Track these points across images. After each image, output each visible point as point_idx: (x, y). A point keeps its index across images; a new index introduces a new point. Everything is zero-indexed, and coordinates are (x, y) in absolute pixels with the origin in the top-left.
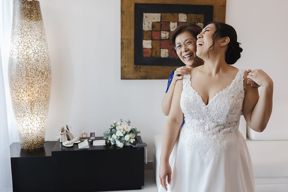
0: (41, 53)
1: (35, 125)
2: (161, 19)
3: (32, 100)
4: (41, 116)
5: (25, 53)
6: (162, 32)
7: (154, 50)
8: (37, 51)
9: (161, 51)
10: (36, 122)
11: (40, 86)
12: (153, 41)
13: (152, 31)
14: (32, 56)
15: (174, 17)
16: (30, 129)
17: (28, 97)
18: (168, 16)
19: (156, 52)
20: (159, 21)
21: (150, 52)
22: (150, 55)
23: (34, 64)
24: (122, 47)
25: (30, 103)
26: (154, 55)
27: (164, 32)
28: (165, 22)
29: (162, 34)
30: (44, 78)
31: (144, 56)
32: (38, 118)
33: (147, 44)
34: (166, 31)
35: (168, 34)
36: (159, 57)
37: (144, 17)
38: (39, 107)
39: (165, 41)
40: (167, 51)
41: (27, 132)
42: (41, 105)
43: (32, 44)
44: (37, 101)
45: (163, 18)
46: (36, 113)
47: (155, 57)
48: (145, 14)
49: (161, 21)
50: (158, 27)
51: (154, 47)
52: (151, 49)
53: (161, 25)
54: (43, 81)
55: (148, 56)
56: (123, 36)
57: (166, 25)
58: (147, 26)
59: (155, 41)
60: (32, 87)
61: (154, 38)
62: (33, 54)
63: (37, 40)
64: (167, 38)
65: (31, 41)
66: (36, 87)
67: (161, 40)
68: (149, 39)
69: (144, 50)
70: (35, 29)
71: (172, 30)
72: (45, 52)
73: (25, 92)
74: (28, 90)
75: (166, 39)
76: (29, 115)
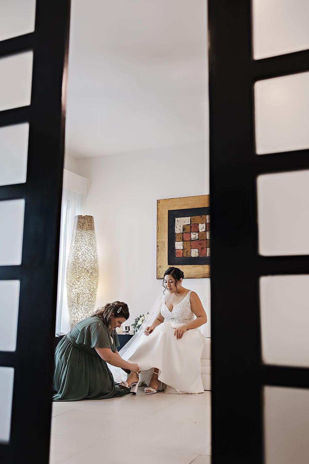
0: (88, 255)
1: (80, 314)
2: (191, 222)
3: (78, 292)
4: (85, 307)
5: (76, 255)
6: (192, 233)
7: (186, 251)
8: (85, 253)
9: (191, 251)
10: (80, 311)
11: (85, 281)
12: (184, 242)
13: (183, 233)
14: (81, 257)
15: (203, 219)
16: (76, 317)
17: (75, 289)
18: (197, 218)
19: (187, 253)
20: (189, 223)
21: (182, 252)
22: (181, 255)
23: (81, 263)
24: (158, 249)
25: (76, 295)
26: (185, 255)
27: (194, 233)
28: (194, 224)
29: (192, 235)
30: (89, 274)
31: (177, 257)
32: (83, 308)
33: (179, 245)
34: (195, 232)
35: (197, 234)
36: (190, 256)
37: (176, 222)
38: (83, 299)
39: (194, 241)
40: (197, 250)
41: (74, 320)
42: (85, 297)
43: (82, 248)
44: (82, 293)
45: (192, 221)
46: (81, 303)
47: (186, 257)
48: (176, 219)
49: (191, 224)
50: (188, 229)
51: (185, 248)
52: (182, 250)
53: (191, 227)
54: (88, 277)
55: (180, 257)
56: (159, 240)
57: (195, 226)
58: (178, 230)
59: (185, 242)
60: (78, 281)
61: (185, 239)
62: (82, 255)
63: (86, 245)
64: (197, 238)
65: (81, 245)
66: (82, 282)
67: (191, 241)
68: (181, 240)
69: (176, 251)
70: (85, 236)
71: (200, 231)
72: (92, 254)
73: (73, 285)
74: (76, 283)
75: (196, 240)
76: (76, 304)
